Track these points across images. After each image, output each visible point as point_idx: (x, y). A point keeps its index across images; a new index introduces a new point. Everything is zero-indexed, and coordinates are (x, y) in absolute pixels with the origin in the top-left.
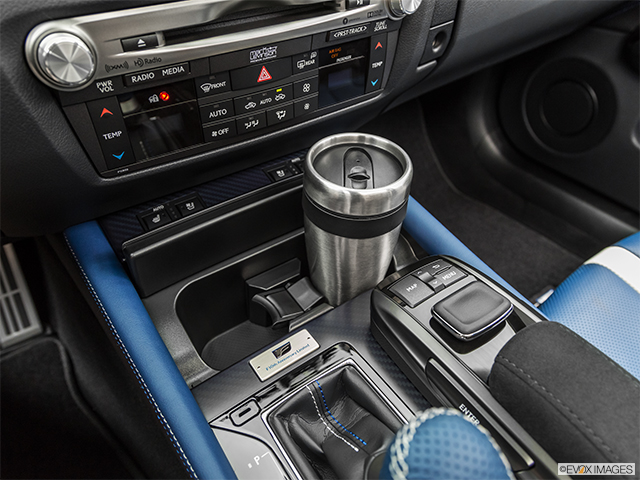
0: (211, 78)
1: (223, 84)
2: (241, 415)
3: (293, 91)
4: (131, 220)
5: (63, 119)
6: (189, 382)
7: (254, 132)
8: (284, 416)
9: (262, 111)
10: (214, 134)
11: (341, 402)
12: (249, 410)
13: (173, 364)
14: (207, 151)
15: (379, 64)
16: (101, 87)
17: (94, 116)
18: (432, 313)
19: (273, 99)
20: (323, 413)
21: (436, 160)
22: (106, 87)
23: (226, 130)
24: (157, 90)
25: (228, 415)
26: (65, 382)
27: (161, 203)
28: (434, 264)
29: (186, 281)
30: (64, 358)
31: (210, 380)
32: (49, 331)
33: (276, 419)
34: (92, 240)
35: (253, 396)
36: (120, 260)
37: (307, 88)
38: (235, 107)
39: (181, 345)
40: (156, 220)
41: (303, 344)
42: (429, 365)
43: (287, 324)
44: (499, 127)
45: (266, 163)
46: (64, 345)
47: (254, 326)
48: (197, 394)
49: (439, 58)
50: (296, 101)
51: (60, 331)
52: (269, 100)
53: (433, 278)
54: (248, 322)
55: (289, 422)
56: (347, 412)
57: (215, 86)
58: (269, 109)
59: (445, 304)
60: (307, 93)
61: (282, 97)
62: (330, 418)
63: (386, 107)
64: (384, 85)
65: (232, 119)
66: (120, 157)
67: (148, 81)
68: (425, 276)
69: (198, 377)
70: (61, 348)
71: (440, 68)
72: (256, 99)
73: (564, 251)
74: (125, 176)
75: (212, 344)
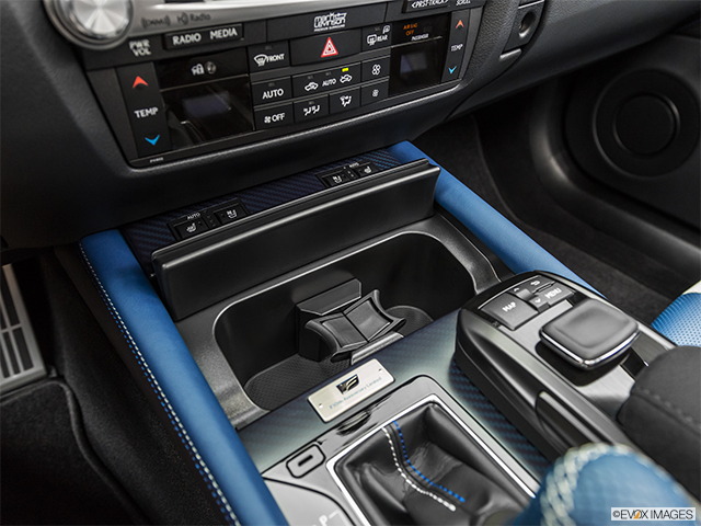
0: (267, 48)
1: (280, 57)
2: (301, 464)
3: (361, 73)
4: (161, 230)
5: (87, 87)
6: (235, 422)
7: (314, 121)
8: (355, 465)
9: (324, 95)
10: (267, 120)
11: (423, 449)
12: (310, 457)
13: (215, 401)
14: (258, 142)
15: (459, 47)
16: (135, 48)
17: (125, 85)
18: (541, 335)
19: (338, 81)
20: (401, 461)
21: (494, 185)
22: (141, 48)
23: (282, 116)
24: (202, 58)
25: (284, 463)
26: (71, 432)
27: (196, 210)
28: (533, 281)
29: (227, 302)
30: (71, 404)
31: (259, 421)
32: (54, 374)
33: (346, 469)
34: (114, 252)
35: (315, 440)
36: (148, 275)
37: (376, 69)
38: (294, 87)
39: (223, 378)
40: (192, 229)
41: (372, 377)
42: (540, 401)
43: (349, 355)
44: (565, 149)
45: (320, 167)
46: (71, 389)
47: (303, 360)
48: (246, 436)
49: (524, 46)
50: (365, 85)
51: (67, 374)
52: (333, 81)
53: (534, 296)
54: (297, 356)
55: (362, 473)
56: (431, 461)
57: (272, 59)
58: (333, 93)
59: (557, 323)
60: (376, 77)
61: (347, 78)
62: (409, 469)
63: (456, 109)
64: (462, 74)
65: (288, 102)
66: (153, 142)
67: (193, 45)
68: (524, 293)
69: (244, 418)
70: (68, 393)
71: (523, 59)
72: (319, 79)
73: (642, 287)
74: (159, 166)
75: (253, 382)
